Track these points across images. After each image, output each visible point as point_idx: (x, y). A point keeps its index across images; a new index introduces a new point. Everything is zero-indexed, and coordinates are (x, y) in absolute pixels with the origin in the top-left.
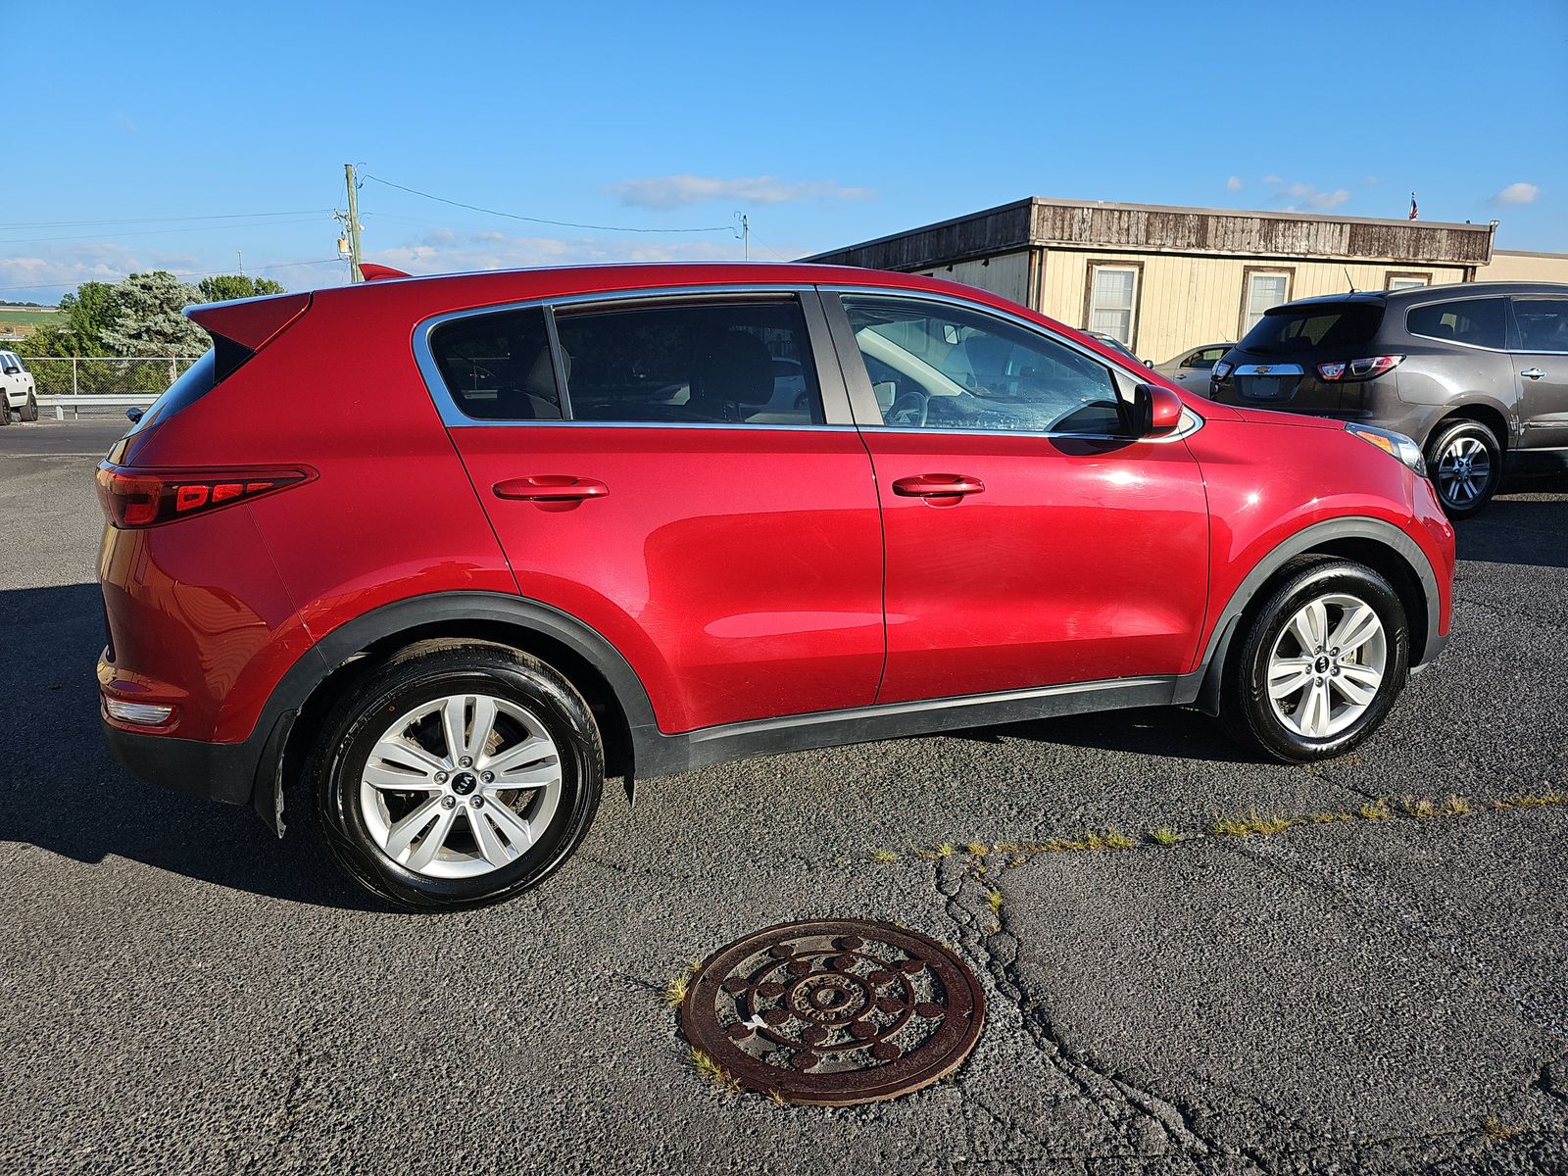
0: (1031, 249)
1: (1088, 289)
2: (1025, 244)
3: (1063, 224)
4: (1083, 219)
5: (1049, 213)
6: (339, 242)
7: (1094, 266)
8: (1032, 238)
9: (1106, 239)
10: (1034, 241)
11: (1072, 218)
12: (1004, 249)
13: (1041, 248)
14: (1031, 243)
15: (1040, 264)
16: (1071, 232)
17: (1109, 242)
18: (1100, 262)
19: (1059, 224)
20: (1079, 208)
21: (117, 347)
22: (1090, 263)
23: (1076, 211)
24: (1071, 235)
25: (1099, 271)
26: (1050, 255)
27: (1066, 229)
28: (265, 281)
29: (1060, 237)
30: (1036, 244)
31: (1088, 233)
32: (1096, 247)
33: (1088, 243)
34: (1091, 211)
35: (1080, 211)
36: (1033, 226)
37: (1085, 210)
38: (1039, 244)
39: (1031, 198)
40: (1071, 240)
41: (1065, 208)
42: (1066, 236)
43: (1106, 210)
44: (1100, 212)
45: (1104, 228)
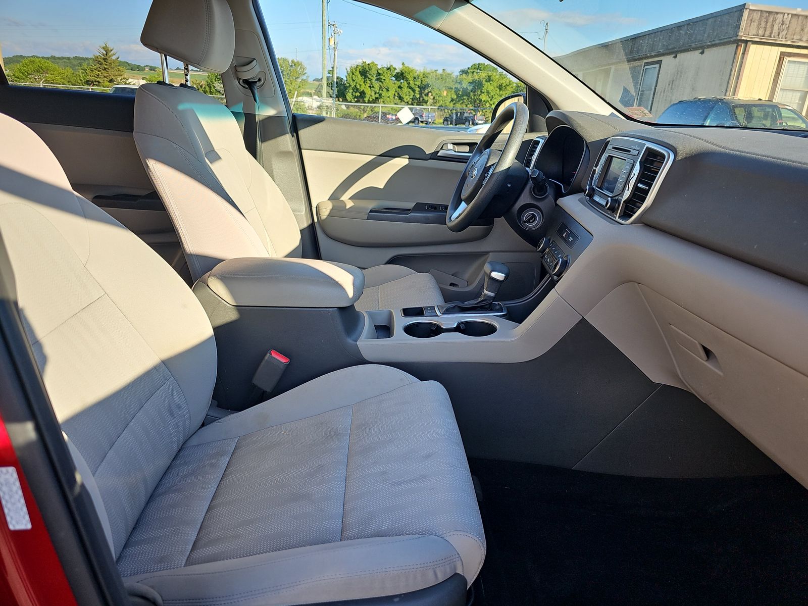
0: (738, 42)
1: (778, 73)
2: (735, 38)
3: (766, 25)
4: (783, 21)
5: (756, 16)
6: (329, 39)
7: (785, 57)
8: (741, 34)
9: (799, 37)
10: (742, 36)
11: (774, 20)
12: (717, 42)
13: (746, 42)
14: (738, 38)
15: (743, 54)
16: (772, 30)
17: (800, 40)
18: (790, 55)
19: (763, 24)
20: (781, 13)
21: (221, 92)
22: (783, 55)
23: (779, 15)
24: (771, 34)
25: (789, 61)
26: (753, 48)
27: (769, 29)
28: (296, 61)
29: (762, 34)
30: (743, 38)
31: (784, 33)
32: (789, 43)
33: (784, 40)
34: (790, 16)
35: (782, 15)
36: (743, 24)
37: (786, 15)
38: (745, 39)
39: (745, 4)
40: (771, 37)
41: (770, 13)
42: (767, 33)
43: (802, 16)
44: (797, 17)
45: (798, 29)
